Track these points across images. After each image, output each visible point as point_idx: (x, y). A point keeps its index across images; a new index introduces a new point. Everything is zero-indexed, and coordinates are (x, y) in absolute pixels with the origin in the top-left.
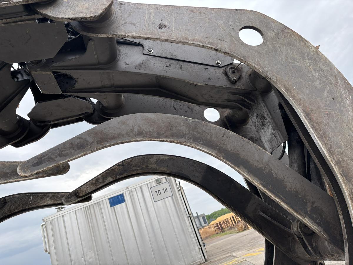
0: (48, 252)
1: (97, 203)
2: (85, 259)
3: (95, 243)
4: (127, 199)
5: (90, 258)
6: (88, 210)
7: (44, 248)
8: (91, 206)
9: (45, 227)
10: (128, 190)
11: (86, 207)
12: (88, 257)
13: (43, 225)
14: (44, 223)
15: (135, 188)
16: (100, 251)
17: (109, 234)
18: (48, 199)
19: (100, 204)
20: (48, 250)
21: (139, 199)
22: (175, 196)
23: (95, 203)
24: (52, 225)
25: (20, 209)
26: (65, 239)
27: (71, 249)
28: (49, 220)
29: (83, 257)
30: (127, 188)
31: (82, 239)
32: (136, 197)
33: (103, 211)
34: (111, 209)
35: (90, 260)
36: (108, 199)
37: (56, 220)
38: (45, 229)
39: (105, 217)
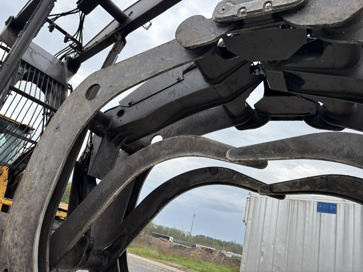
0: (245, 223)
1: (304, 201)
2: (274, 247)
3: (289, 239)
4: (339, 213)
5: (280, 250)
6: (292, 204)
7: (243, 218)
8: (296, 201)
9: (249, 200)
10: (344, 202)
11: (291, 200)
12: (278, 248)
13: (248, 198)
14: (249, 197)
16: (291, 249)
17: (306, 237)
18: (247, 182)
19: (306, 203)
20: (246, 221)
23: (302, 200)
24: (255, 201)
25: (225, 181)
26: (262, 219)
27: (265, 231)
28: (254, 196)
29: (273, 245)
31: (278, 228)
32: (351, 215)
33: (307, 212)
34: (317, 214)
35: (279, 252)
36: (317, 202)
37: (260, 198)
38: (248, 202)
39: (307, 219)
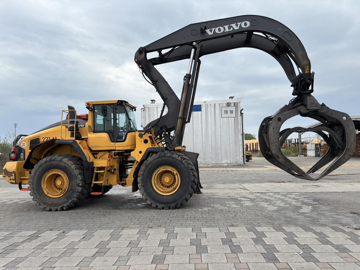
4: (203, 110)
9: (144, 110)
10: (205, 103)
13: (142, 109)
15: (210, 104)
20: (143, 126)
21: (212, 112)
22: (237, 118)
24: (149, 111)
28: (148, 107)
30: (205, 102)
32: (209, 110)
37: (152, 108)
